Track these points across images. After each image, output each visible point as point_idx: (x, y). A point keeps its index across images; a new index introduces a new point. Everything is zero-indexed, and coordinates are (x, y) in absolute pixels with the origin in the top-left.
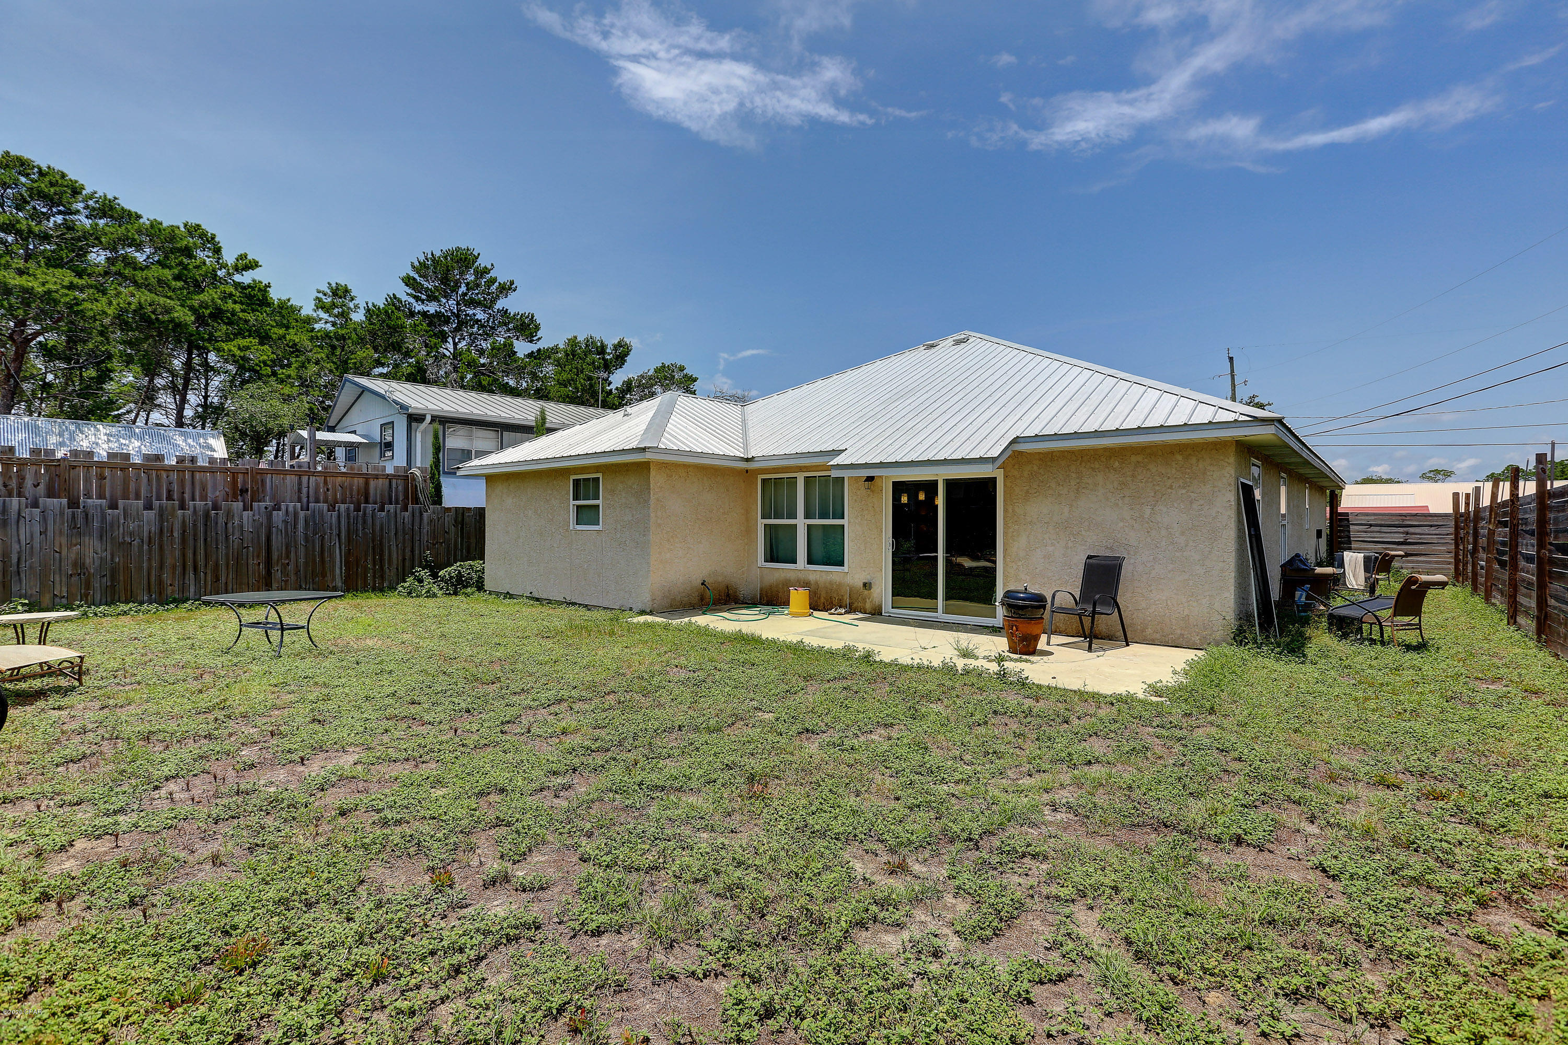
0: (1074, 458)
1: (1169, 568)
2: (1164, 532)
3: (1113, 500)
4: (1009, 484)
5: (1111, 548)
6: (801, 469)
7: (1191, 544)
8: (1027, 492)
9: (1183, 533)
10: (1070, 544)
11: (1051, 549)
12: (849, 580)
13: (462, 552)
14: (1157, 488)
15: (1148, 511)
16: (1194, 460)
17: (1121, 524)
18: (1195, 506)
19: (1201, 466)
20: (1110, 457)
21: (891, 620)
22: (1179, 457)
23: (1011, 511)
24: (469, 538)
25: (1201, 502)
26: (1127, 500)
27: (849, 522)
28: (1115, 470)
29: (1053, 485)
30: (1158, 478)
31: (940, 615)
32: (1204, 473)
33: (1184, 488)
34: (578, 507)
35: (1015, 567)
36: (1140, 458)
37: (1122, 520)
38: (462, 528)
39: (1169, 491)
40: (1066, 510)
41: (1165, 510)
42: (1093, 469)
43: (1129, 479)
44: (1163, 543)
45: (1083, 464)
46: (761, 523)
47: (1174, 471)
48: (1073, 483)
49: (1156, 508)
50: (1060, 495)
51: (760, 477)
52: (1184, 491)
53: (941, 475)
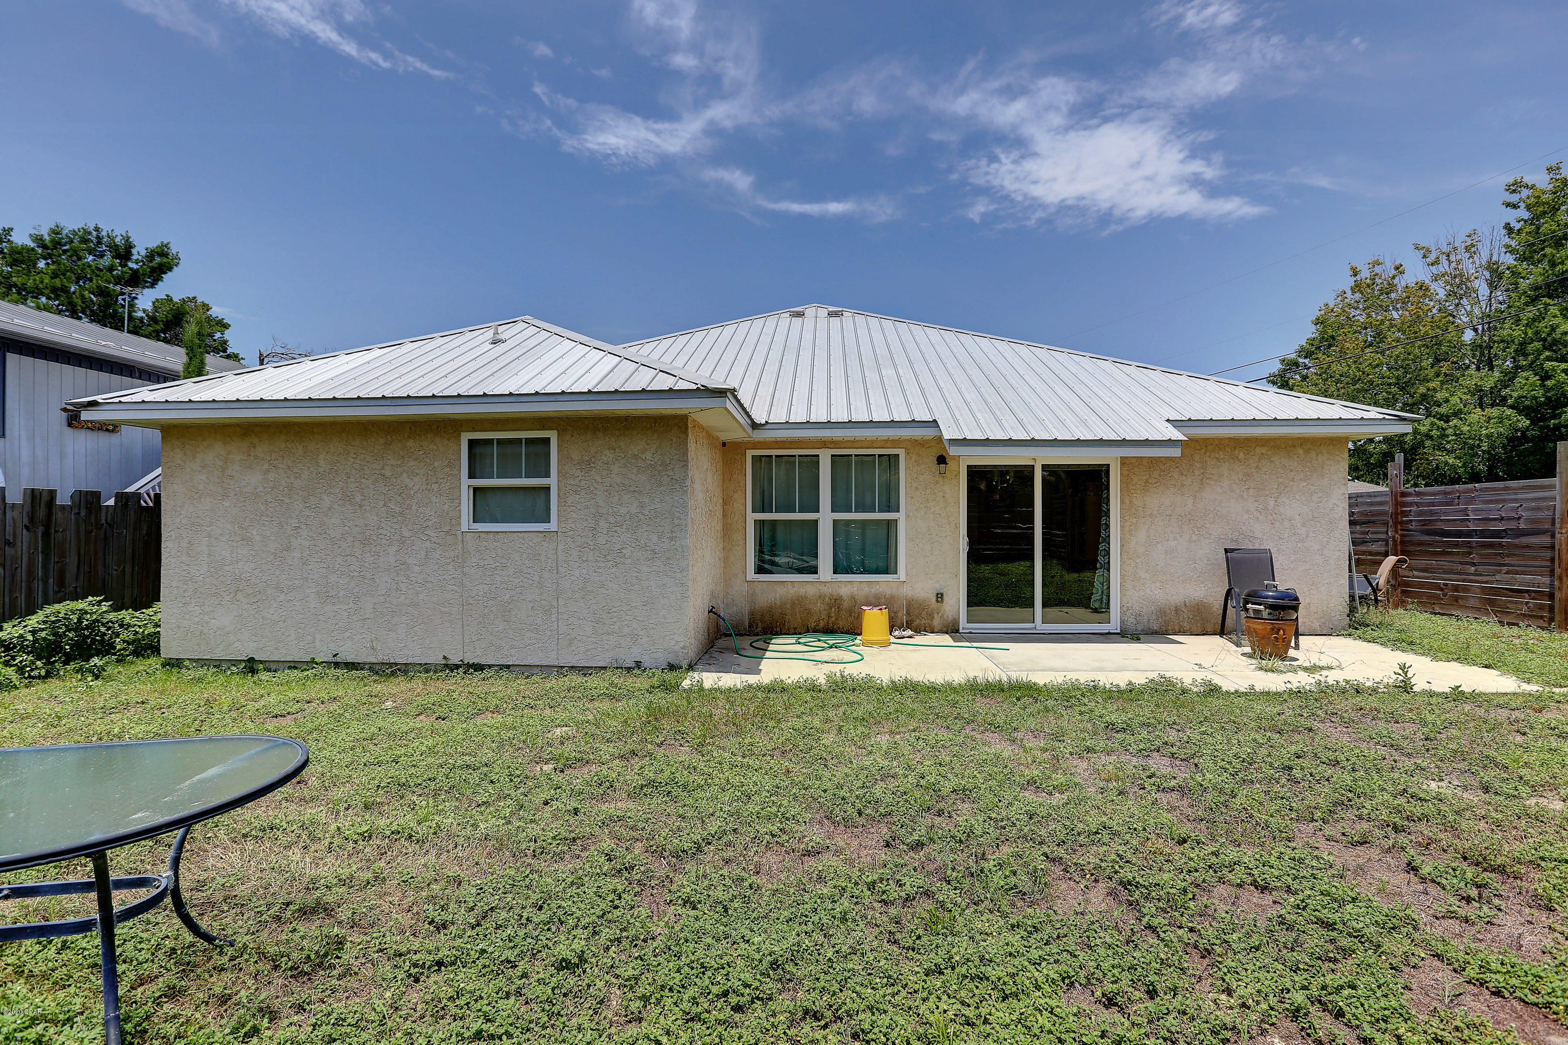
0: (1199, 447)
1: (1292, 559)
2: (1287, 523)
3: (1238, 491)
4: (1126, 473)
5: (1236, 541)
6: (824, 444)
7: (1311, 534)
8: (1147, 481)
9: (1304, 525)
10: (1194, 538)
11: (1173, 543)
12: (906, 591)
13: (46, 582)
14: (1281, 480)
15: (1272, 503)
16: (1313, 454)
17: (1246, 516)
18: (1314, 498)
19: (1320, 460)
20: (1235, 448)
21: (972, 637)
22: (1301, 451)
23: (1128, 502)
24: (63, 555)
25: (1320, 495)
26: (1251, 491)
27: (907, 516)
28: (1240, 460)
29: (1176, 475)
30: (1281, 471)
31: (1039, 625)
32: (1323, 467)
33: (1305, 480)
34: (476, 490)
35: (1133, 564)
36: (1264, 450)
37: (1247, 512)
38: (46, 534)
39: (1292, 483)
40: (1190, 502)
41: (1287, 502)
42: (1218, 459)
43: (1253, 470)
44: (1286, 535)
45: (1208, 454)
46: (752, 517)
47: (1296, 464)
48: (1197, 472)
49: (1279, 500)
50: (1183, 485)
51: (750, 453)
52: (1305, 484)
53: (1040, 459)
